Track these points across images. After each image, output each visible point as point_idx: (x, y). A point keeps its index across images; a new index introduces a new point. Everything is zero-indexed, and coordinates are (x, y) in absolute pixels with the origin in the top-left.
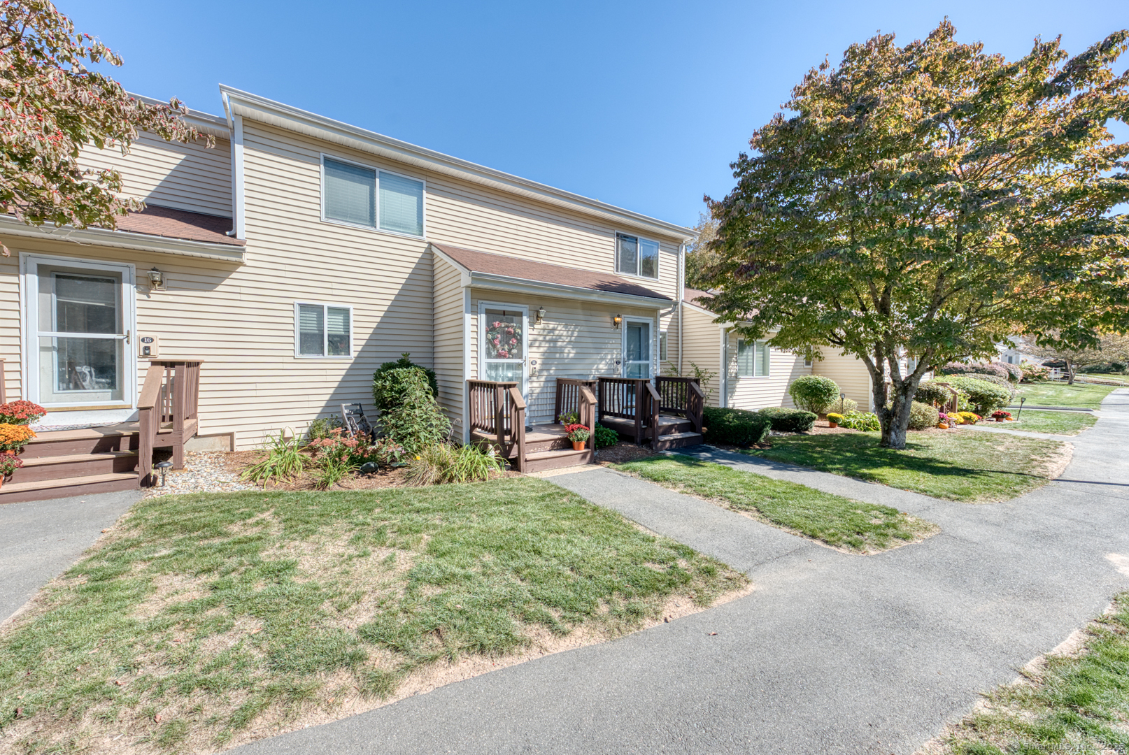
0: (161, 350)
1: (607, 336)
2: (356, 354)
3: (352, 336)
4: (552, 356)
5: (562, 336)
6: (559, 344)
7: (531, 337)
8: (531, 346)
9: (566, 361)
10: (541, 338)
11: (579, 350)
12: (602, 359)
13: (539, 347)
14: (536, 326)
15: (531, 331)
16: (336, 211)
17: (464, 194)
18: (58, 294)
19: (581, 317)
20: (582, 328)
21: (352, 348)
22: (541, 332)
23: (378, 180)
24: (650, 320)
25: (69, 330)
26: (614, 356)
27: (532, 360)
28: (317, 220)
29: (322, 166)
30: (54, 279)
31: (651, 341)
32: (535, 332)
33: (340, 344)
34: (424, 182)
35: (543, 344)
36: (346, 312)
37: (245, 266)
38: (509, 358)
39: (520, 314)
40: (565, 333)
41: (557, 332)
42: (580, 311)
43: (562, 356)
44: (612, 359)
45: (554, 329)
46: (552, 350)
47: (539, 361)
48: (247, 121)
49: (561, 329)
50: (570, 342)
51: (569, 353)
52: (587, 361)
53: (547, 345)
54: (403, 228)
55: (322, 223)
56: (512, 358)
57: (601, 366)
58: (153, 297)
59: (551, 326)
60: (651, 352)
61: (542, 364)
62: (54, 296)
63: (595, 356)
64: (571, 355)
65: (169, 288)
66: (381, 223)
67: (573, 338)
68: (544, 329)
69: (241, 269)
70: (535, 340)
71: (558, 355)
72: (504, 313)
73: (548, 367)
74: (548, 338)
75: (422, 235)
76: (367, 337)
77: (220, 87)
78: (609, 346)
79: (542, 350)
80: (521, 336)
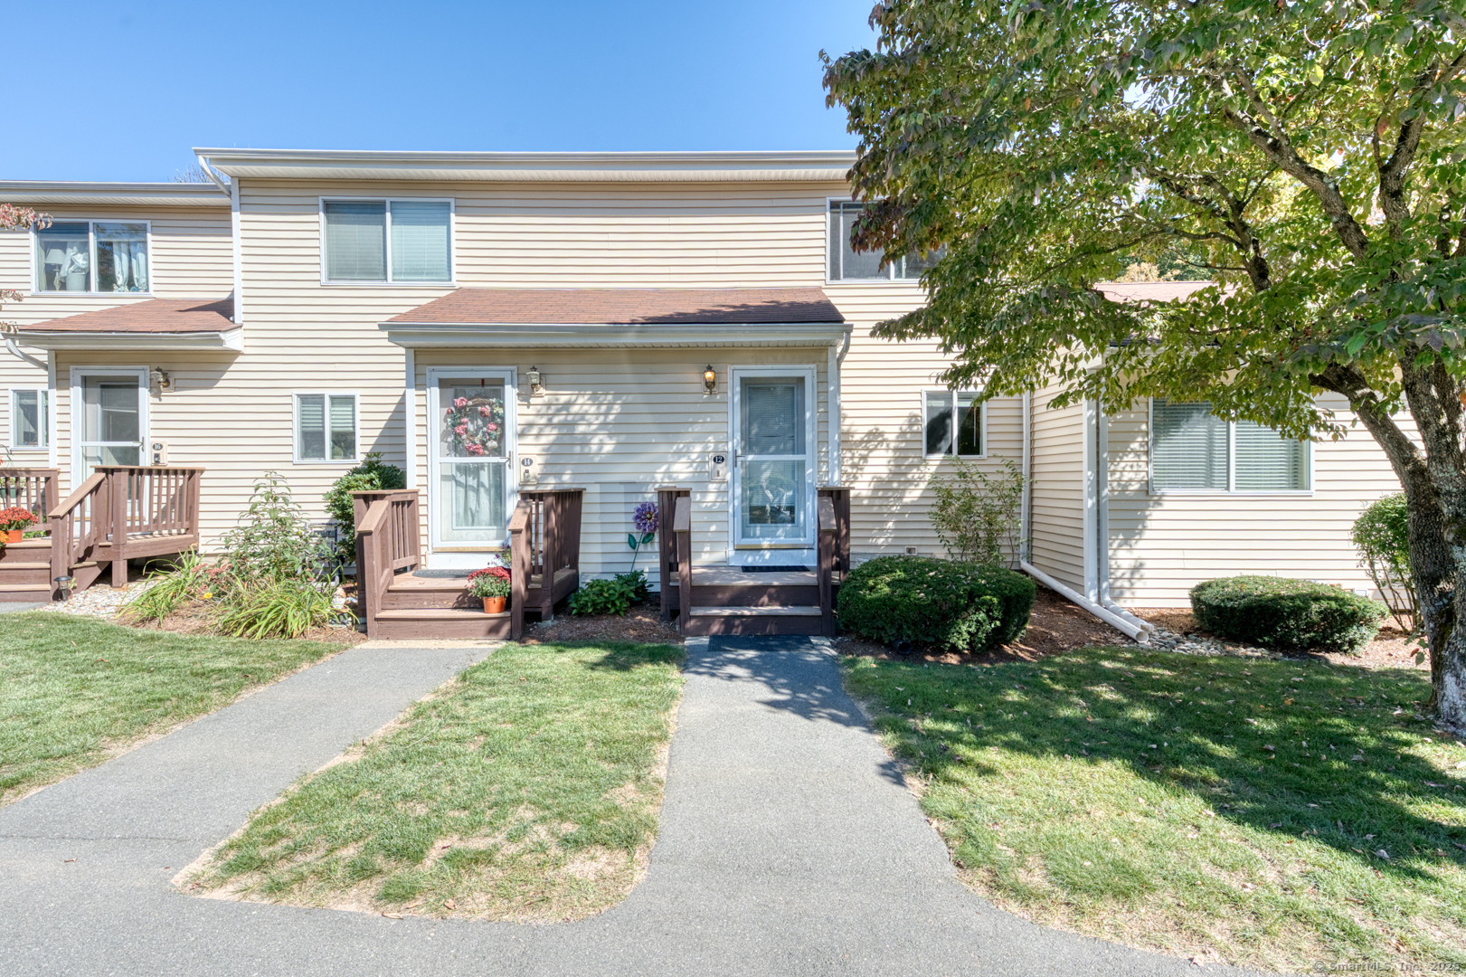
0: (170, 458)
1: (698, 408)
2: (363, 457)
3: (358, 433)
4: (566, 449)
5: (586, 414)
6: (581, 429)
7: (523, 420)
8: (522, 435)
9: (597, 459)
10: (544, 420)
11: (622, 438)
12: (679, 453)
13: (538, 435)
14: (533, 401)
15: (524, 410)
16: (343, 268)
17: (513, 203)
18: (103, 405)
19: (630, 378)
20: (630, 398)
21: (359, 449)
22: (544, 410)
23: (388, 215)
24: (807, 371)
25: (115, 439)
26: (711, 447)
27: (523, 457)
28: (317, 285)
29: (322, 214)
30: (99, 390)
31: (808, 415)
32: (532, 410)
33: (344, 443)
34: (452, 201)
35: (547, 430)
36: (349, 400)
37: (243, 354)
38: (483, 455)
39: (501, 383)
40: (593, 409)
41: (575, 409)
42: (626, 367)
43: (586, 450)
44: (703, 453)
45: (568, 404)
46: (566, 439)
47: (539, 460)
48: (243, 181)
49: (582, 403)
50: (604, 424)
51: (601, 444)
52: (644, 458)
53: (555, 431)
54: (428, 274)
55: (323, 288)
56: (488, 455)
57: (676, 468)
58: (165, 400)
59: (563, 399)
60: (809, 437)
61: (546, 464)
62: (99, 406)
63: (663, 448)
64: (607, 448)
65: (176, 389)
66: (394, 274)
67: (611, 418)
68: (549, 405)
69: (240, 359)
70: (531, 425)
71: (577, 449)
72: (483, 382)
73: (556, 469)
74: (556, 420)
75: (450, 280)
76: (378, 433)
77: (195, 151)
78: (697, 428)
79: (544, 440)
80: (503, 418)
